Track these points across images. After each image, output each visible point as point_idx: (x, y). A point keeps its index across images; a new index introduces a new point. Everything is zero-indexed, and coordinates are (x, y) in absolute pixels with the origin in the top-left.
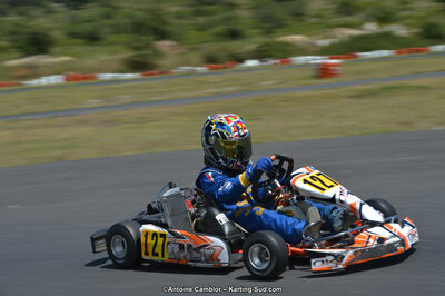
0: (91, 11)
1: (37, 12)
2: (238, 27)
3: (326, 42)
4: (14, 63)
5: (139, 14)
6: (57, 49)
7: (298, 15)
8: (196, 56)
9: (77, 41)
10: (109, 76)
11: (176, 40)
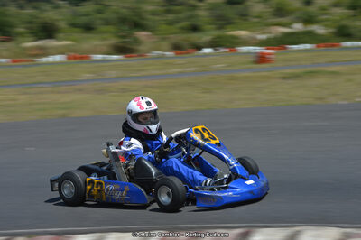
0: (87, 8)
1: (47, 6)
2: (199, 23)
3: (264, 37)
4: (29, 44)
5: (124, 11)
6: (61, 35)
7: (244, 16)
8: (165, 44)
9: (76, 30)
10: (100, 57)
11: (151, 31)
